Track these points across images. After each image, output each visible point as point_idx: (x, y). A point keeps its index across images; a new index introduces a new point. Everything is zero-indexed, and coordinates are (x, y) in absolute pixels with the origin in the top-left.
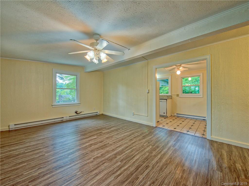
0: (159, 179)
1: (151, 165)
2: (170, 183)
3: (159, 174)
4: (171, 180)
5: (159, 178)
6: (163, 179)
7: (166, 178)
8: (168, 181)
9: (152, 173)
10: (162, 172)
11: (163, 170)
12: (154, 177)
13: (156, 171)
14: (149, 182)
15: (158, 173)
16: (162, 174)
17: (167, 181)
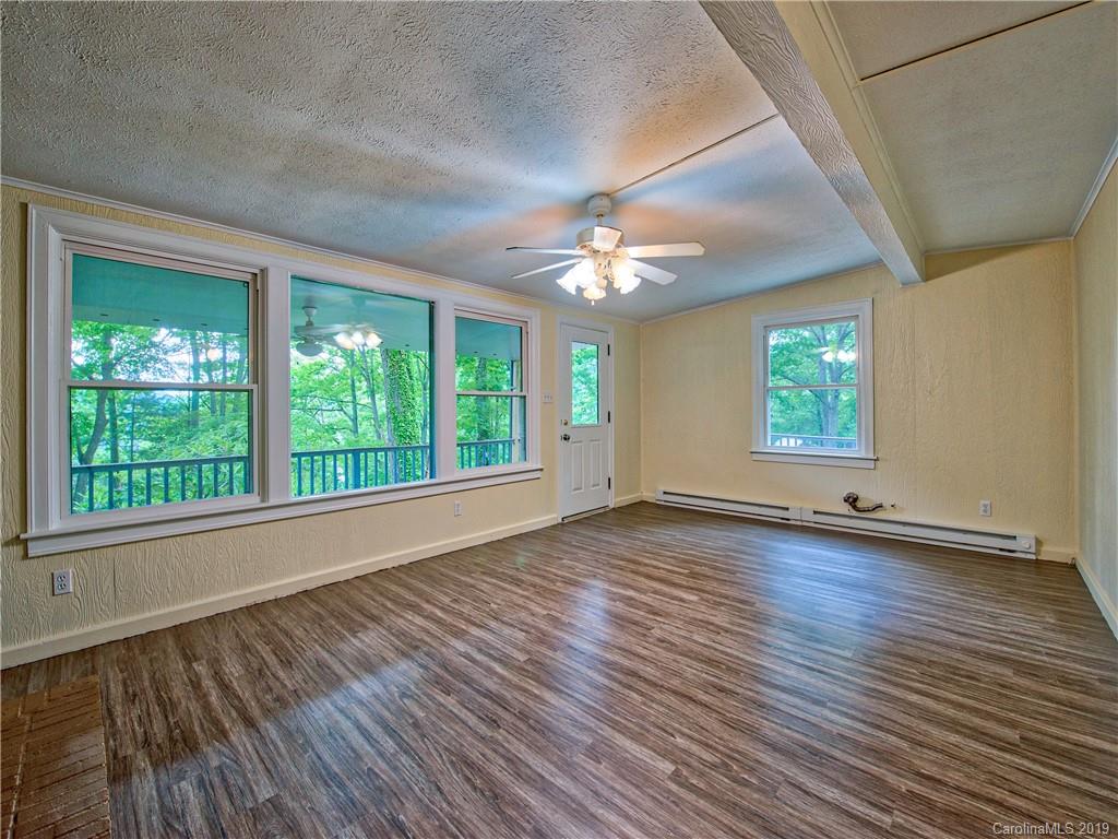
0: (424, 743)
1: (500, 735)
2: (395, 769)
3: (446, 749)
4: (404, 780)
5: (428, 743)
6: (417, 755)
7: (420, 766)
8: (404, 766)
9: (456, 731)
10: (452, 762)
11: (461, 769)
12: (437, 732)
13: (462, 745)
14: (423, 715)
15: (452, 749)
16: (443, 760)
17: (407, 765)
